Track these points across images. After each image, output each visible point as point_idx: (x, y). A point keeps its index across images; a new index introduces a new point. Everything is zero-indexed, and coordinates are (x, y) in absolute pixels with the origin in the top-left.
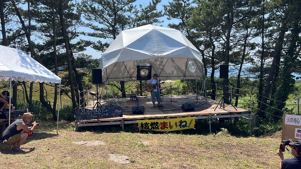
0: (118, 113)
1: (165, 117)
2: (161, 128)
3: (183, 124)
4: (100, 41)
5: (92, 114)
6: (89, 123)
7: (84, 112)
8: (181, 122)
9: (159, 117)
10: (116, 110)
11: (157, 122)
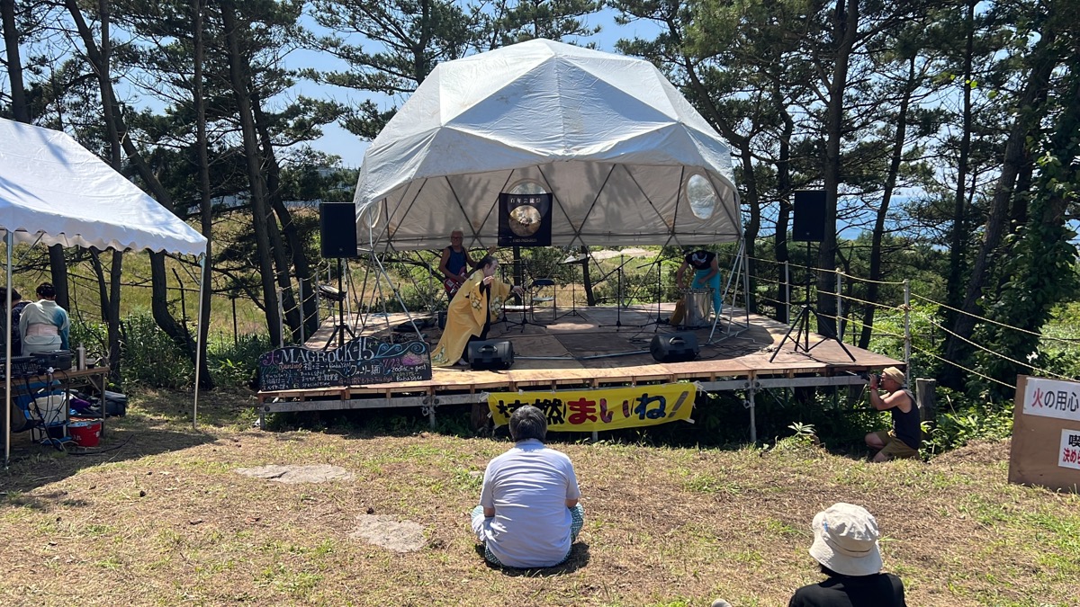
0: (414, 366)
1: (588, 382)
2: (572, 419)
3: (650, 407)
4: (371, 103)
5: (321, 369)
6: (308, 399)
7: (290, 360)
8: (645, 400)
9: (564, 383)
10: (409, 354)
11: (555, 400)
